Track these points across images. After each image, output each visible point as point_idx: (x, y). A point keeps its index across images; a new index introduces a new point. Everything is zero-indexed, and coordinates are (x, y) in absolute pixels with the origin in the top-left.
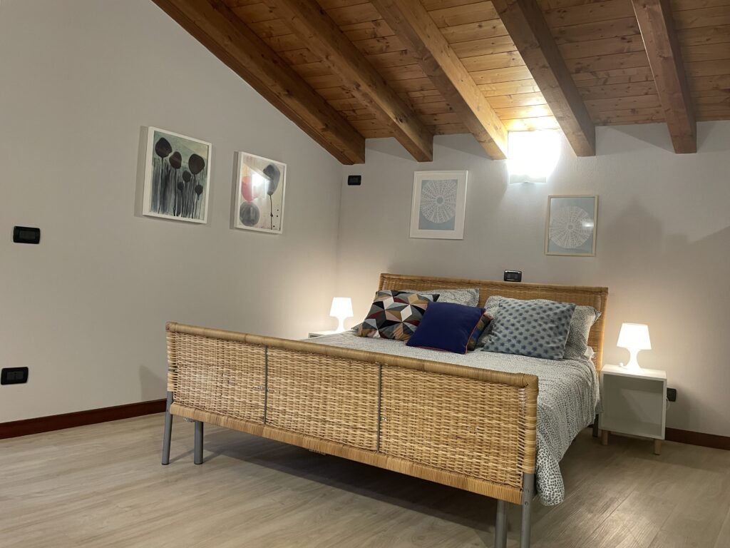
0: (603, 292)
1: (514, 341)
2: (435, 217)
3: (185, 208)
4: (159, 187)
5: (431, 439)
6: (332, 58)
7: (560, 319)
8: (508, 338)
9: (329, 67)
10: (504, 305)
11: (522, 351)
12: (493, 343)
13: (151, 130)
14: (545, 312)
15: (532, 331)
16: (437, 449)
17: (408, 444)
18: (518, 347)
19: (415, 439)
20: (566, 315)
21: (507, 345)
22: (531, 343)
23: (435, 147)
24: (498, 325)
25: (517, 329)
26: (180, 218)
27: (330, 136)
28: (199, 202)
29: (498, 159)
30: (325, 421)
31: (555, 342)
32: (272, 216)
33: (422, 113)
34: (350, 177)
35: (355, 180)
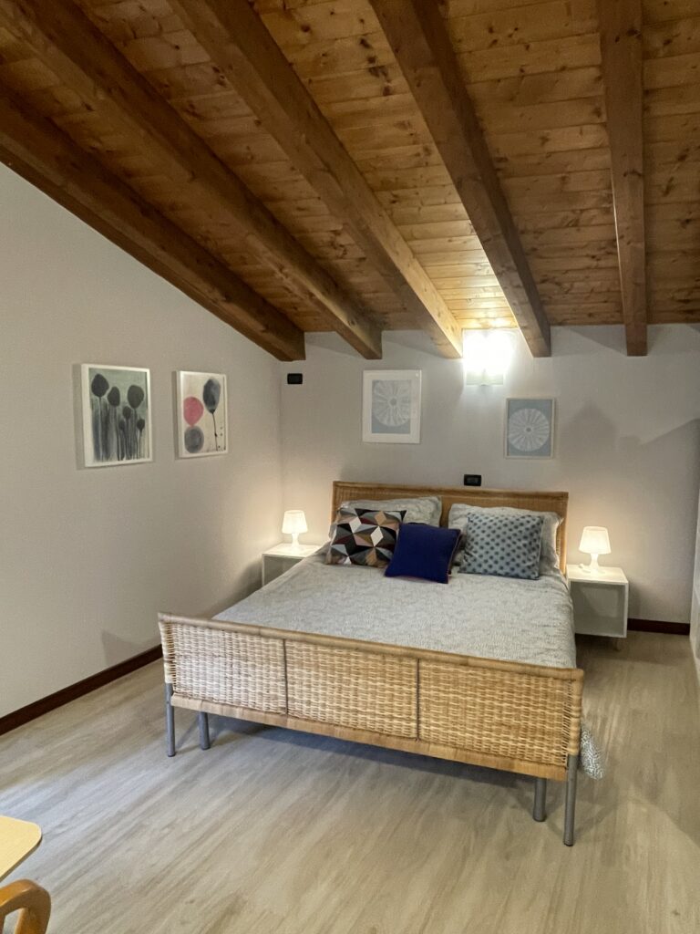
0: (563, 497)
1: (491, 562)
2: (389, 420)
3: (129, 448)
4: (100, 432)
5: (474, 727)
6: (286, 271)
7: (531, 534)
8: (484, 558)
9: (282, 279)
10: (476, 521)
11: (500, 572)
12: (469, 565)
13: (86, 368)
14: (516, 527)
15: (508, 550)
16: (480, 736)
17: (450, 732)
18: (496, 567)
19: (458, 727)
20: (536, 529)
21: (485, 566)
22: (508, 564)
23: (384, 344)
24: (472, 544)
25: (492, 548)
26: (125, 461)
27: (270, 337)
28: (142, 438)
29: (454, 358)
30: (357, 712)
31: (530, 560)
32: (216, 435)
33: (372, 311)
34: (290, 375)
35: (295, 379)
